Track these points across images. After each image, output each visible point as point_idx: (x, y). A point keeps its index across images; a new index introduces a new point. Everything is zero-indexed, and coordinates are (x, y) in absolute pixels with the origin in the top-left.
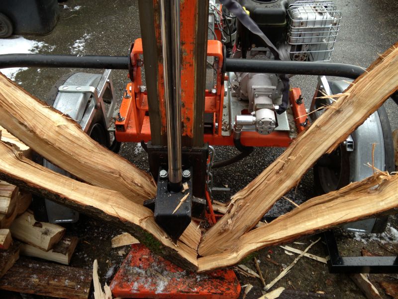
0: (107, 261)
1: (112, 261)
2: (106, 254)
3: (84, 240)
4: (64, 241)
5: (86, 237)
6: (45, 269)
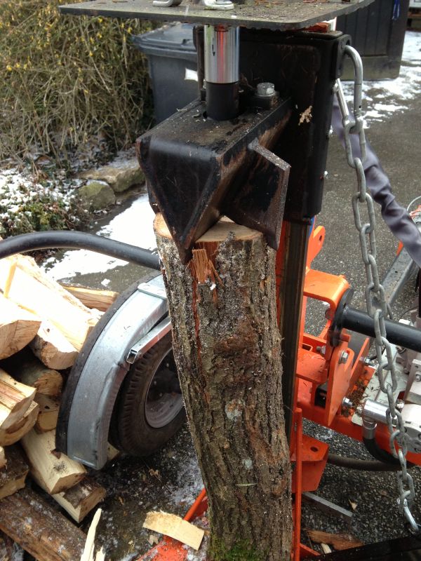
0: (130, 543)
1: (136, 544)
2: (134, 531)
3: (120, 495)
4: (83, 488)
5: (124, 492)
6: (46, 516)
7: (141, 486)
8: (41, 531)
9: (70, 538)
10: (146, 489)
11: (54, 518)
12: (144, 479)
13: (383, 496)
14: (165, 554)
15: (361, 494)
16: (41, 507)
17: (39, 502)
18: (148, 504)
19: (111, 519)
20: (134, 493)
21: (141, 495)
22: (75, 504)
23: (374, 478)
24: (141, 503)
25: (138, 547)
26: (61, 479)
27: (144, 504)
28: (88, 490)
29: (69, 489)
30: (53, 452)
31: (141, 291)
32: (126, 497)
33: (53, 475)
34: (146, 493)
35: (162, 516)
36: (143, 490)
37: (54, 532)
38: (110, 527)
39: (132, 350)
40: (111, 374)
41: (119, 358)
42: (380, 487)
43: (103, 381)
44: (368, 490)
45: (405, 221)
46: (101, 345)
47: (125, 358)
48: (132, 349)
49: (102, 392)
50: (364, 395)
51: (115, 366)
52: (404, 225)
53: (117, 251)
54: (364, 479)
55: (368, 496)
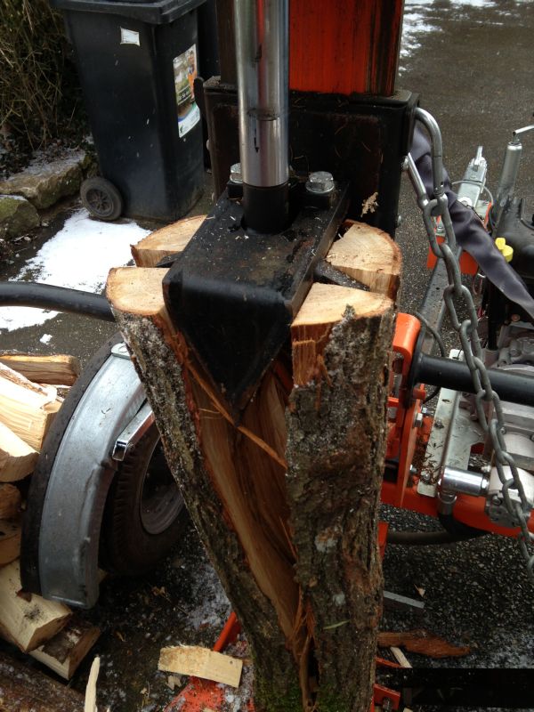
0: (143, 691)
1: (152, 692)
2: (145, 674)
3: (118, 629)
4: (68, 634)
5: (122, 624)
6: (22, 682)
7: (144, 612)
8: (17, 702)
9: (61, 705)
10: (152, 615)
11: (33, 681)
12: (147, 601)
13: (454, 573)
14: (195, 700)
15: (427, 575)
16: (11, 670)
17: (8, 663)
18: (159, 633)
19: (110, 664)
20: (137, 623)
21: (147, 624)
22: (61, 658)
23: (439, 552)
24: (149, 634)
25: (154, 696)
26: (38, 630)
27: (153, 636)
28: (77, 634)
29: (49, 640)
30: (20, 594)
31: (117, 356)
32: (127, 631)
33: (26, 626)
34: (153, 621)
35: (183, 651)
36: (148, 617)
37: (37, 701)
38: (112, 676)
39: (119, 442)
40: (92, 479)
41: (101, 455)
42: (449, 563)
43: (83, 490)
44: (435, 568)
45: (474, 228)
46: (72, 439)
47: (110, 454)
48: (119, 440)
49: (83, 505)
50: (427, 455)
51: (96, 467)
52: (474, 232)
53: (81, 305)
54: (428, 555)
55: (436, 576)
